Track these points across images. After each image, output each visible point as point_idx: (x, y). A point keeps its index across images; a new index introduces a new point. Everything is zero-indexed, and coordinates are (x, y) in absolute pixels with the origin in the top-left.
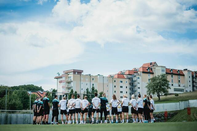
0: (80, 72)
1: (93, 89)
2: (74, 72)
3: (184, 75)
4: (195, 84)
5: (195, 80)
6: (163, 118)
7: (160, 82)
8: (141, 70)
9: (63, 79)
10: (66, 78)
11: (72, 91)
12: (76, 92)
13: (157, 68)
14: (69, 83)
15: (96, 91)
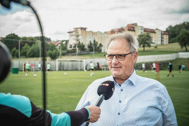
0: (85, 29)
1: (94, 41)
2: (82, 28)
3: (155, 33)
4: (162, 39)
5: (163, 36)
6: (162, 65)
7: (145, 38)
8: (127, 28)
9: (74, 33)
10: (76, 33)
11: (80, 42)
12: (82, 44)
13: (137, 27)
14: (78, 36)
15: (97, 43)
